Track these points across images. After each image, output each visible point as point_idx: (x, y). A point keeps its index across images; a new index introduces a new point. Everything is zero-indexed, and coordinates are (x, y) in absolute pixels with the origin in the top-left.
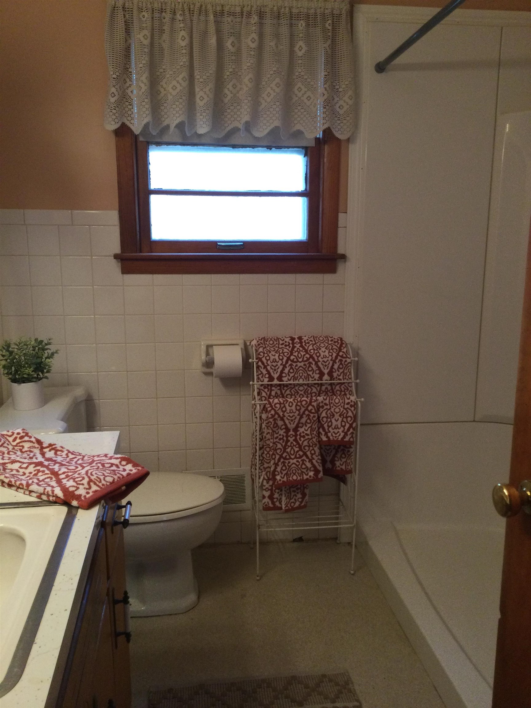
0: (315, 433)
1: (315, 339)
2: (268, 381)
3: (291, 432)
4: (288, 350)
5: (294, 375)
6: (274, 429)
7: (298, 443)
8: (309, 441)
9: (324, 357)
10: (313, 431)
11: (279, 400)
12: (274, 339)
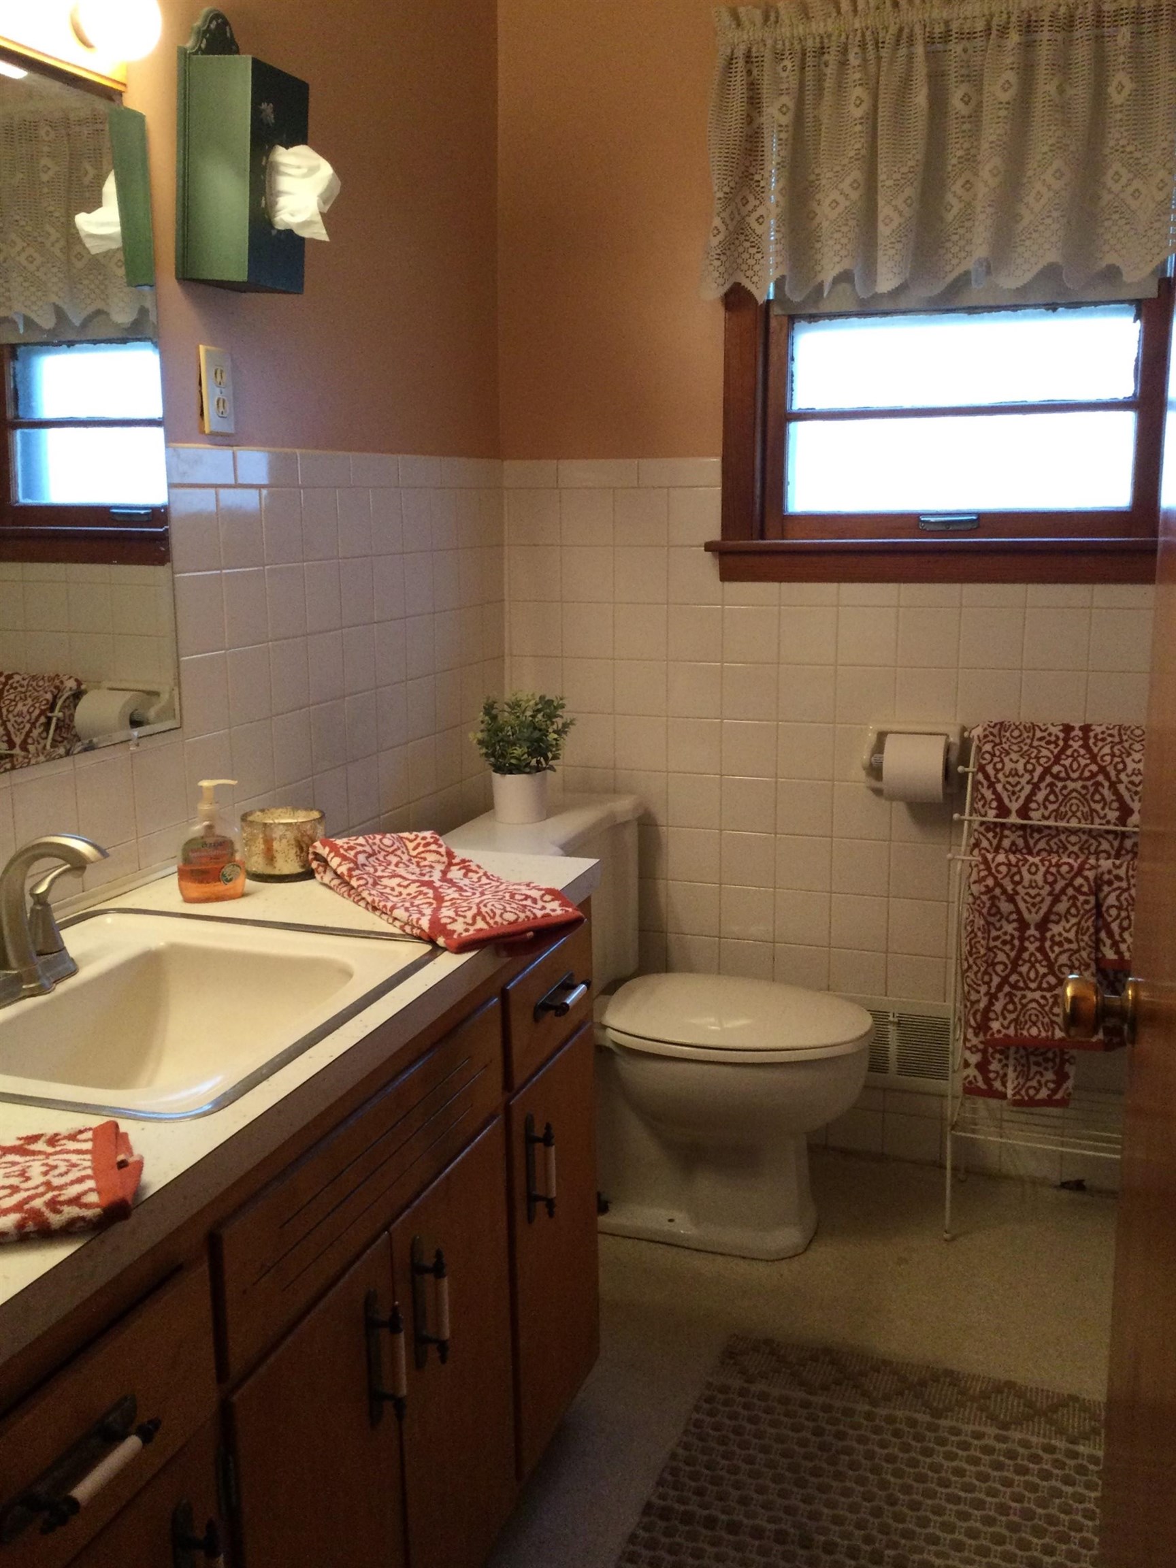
0: (1086, 938)
1: (1123, 732)
2: (997, 816)
3: (1032, 931)
4: (1052, 752)
5: (1058, 808)
6: (991, 919)
7: (1047, 957)
8: (1071, 955)
9: (1133, 774)
10: (1083, 934)
11: (1007, 857)
12: (1025, 727)
